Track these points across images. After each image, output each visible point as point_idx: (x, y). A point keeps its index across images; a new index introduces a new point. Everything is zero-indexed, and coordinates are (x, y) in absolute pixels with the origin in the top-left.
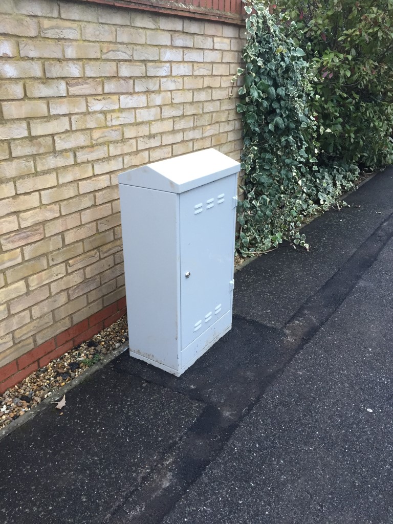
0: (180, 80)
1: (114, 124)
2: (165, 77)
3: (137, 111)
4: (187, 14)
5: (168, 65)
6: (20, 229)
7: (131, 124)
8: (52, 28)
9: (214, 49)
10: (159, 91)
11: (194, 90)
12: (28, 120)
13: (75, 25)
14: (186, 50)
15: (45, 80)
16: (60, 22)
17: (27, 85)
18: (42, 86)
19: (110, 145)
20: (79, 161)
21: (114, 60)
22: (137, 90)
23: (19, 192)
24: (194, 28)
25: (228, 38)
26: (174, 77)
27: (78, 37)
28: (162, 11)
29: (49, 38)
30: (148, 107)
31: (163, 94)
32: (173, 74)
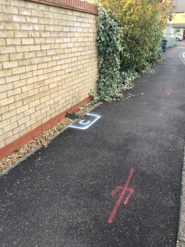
0: (79, 33)
1: (62, 48)
2: (75, 32)
3: (68, 43)
4: (81, 10)
5: (76, 28)
6: (38, 82)
7: (66, 48)
8: (46, 14)
9: (89, 23)
10: (74, 37)
11: (83, 37)
12: (41, 44)
13: (52, 14)
14: (81, 23)
15: (45, 31)
16: (48, 13)
17: (40, 33)
18: (44, 33)
19: (61, 55)
20: (53, 59)
21: (62, 26)
22: (68, 36)
23: (38, 69)
24: (83, 15)
25: (92, 19)
26: (78, 32)
27: (53, 18)
28: (75, 9)
29: (46, 18)
30: (71, 42)
31: (75, 38)
32: (78, 31)
